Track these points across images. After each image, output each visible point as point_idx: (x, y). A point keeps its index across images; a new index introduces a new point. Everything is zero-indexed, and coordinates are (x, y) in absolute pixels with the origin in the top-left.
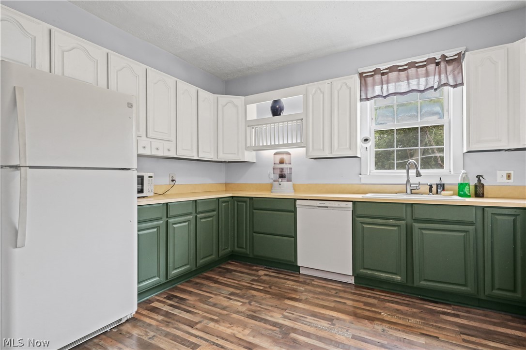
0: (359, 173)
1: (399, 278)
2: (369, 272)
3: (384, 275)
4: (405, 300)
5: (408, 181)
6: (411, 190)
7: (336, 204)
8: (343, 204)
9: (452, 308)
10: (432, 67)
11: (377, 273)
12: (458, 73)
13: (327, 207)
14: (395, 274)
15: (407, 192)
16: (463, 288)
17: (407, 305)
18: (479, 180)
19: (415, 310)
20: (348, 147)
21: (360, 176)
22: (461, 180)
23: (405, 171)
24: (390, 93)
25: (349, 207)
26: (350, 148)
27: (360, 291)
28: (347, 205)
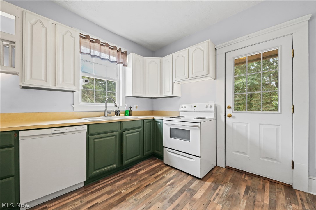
0: (72, 103)
1: (115, 165)
2: (98, 171)
3: (107, 168)
4: (119, 176)
5: (106, 109)
6: (107, 114)
7: (73, 128)
8: (80, 128)
9: (136, 167)
10: (115, 51)
11: (103, 170)
12: (126, 60)
13: (64, 133)
14: (113, 164)
15: (105, 116)
16: (138, 156)
17: (123, 178)
18: (130, 109)
19: (129, 178)
20: (72, 82)
21: (73, 106)
22: (126, 109)
23: (105, 104)
24: (95, 55)
25: (85, 130)
26: (74, 84)
27: (94, 188)
28: (83, 128)
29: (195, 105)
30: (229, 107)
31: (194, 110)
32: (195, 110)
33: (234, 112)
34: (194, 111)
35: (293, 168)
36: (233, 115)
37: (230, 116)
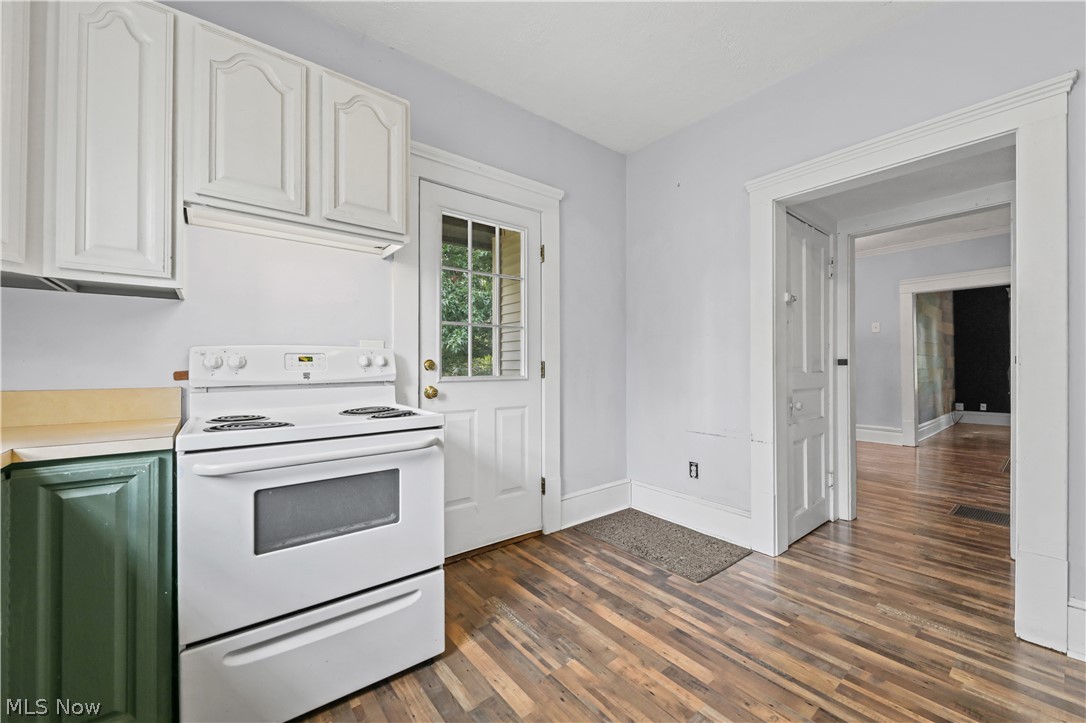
29: (306, 350)
30: (431, 366)
31: (306, 376)
32: (312, 380)
33: (444, 379)
34: (306, 381)
35: (543, 492)
36: (440, 388)
37: (433, 394)
